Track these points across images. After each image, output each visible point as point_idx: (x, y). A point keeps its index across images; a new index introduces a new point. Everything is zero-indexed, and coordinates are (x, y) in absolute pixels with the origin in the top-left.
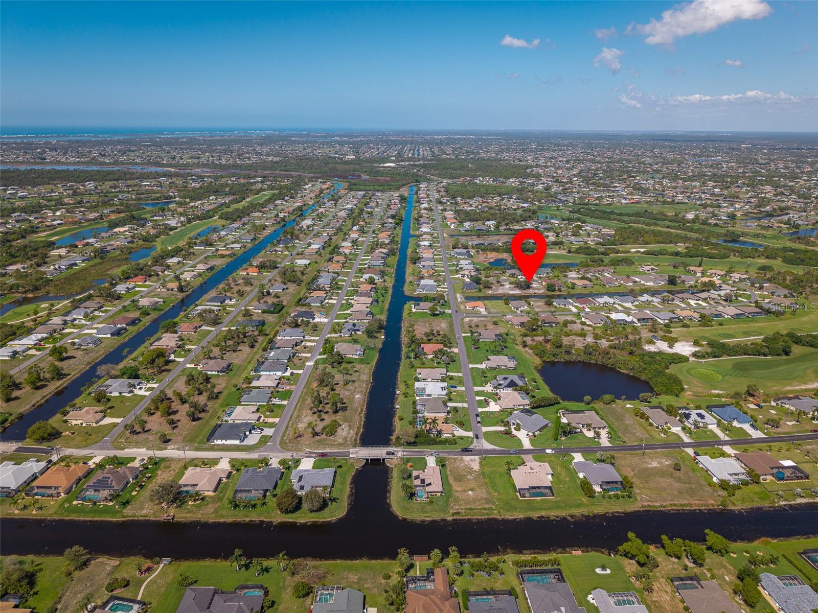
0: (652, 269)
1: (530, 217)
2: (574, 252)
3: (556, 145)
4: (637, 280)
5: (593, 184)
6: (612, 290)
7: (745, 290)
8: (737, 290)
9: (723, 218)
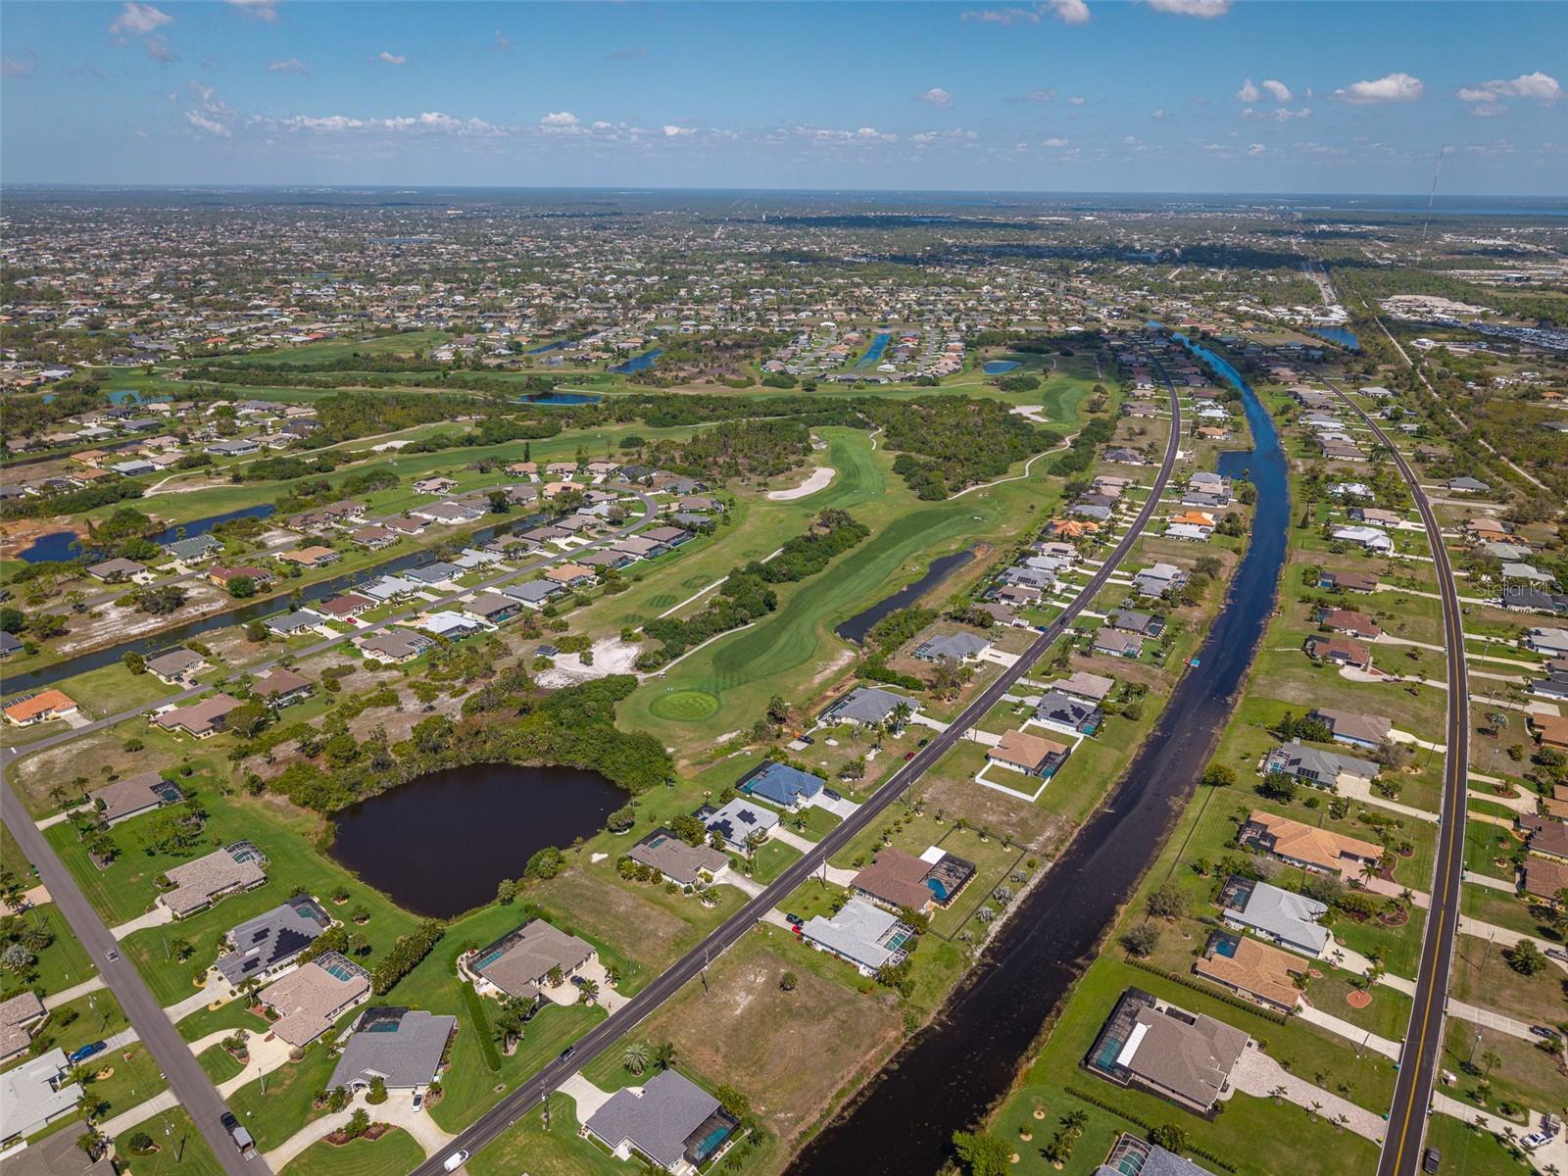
0: (444, 485)
1: (85, 404)
2: (250, 478)
3: (64, 218)
4: (427, 517)
5: (206, 304)
6: (389, 555)
7: (632, 495)
8: (618, 496)
9: (504, 352)
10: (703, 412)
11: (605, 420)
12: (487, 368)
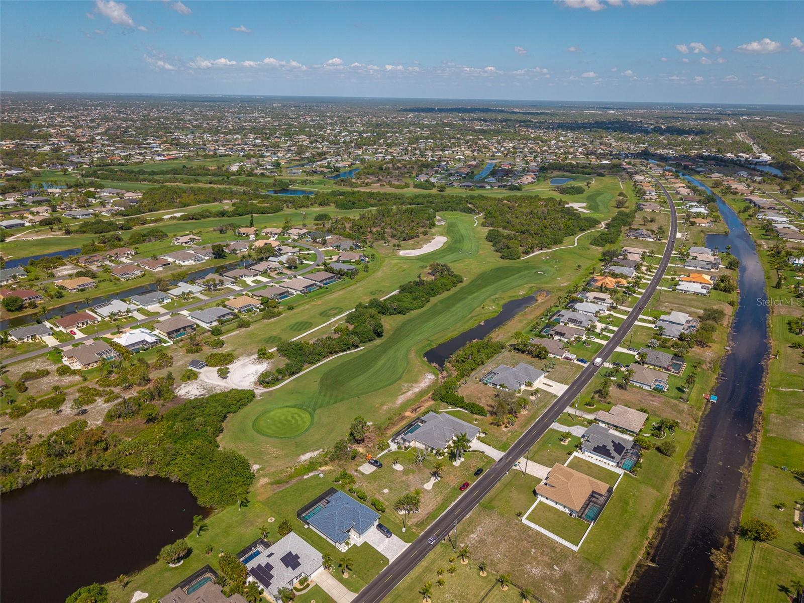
4: (170, 260)
7: (308, 249)
8: (300, 250)
9: (268, 167)
10: (373, 201)
11: (312, 204)
12: (256, 175)
